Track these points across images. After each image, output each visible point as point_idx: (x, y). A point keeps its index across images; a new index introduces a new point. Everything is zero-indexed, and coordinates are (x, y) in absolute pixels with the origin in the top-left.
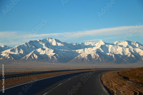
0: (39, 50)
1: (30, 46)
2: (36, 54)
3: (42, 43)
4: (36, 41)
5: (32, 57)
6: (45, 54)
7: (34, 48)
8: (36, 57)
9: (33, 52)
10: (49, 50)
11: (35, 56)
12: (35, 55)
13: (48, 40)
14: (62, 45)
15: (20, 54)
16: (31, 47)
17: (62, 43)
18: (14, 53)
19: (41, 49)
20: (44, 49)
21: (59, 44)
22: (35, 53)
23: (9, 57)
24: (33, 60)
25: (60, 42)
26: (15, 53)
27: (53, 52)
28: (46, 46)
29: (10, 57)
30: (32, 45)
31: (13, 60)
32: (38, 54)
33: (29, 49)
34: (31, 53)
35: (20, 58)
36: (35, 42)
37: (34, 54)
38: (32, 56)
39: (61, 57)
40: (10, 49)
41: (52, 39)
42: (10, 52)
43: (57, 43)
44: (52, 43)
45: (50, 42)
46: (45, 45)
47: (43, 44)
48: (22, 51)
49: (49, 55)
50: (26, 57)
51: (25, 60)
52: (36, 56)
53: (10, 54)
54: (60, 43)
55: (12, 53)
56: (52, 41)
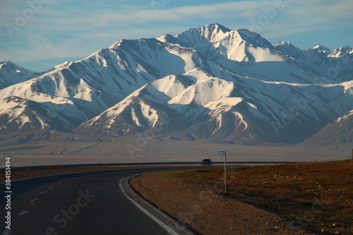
0: (166, 84)
1: (122, 68)
2: (154, 105)
3: (180, 51)
4: (152, 42)
5: (135, 118)
6: (193, 105)
7: (142, 74)
8: (153, 116)
9: (140, 96)
10: (211, 85)
11: (145, 113)
12: (146, 108)
13: (210, 35)
14: (276, 58)
15: (80, 104)
16: (127, 71)
17: (273, 50)
18: (49, 99)
19: (174, 77)
20: (188, 81)
21: (261, 55)
22: (146, 96)
23: (26, 119)
24: (139, 130)
25: (264, 44)
26: (56, 101)
27: (233, 94)
28: (197, 65)
29: (32, 117)
30: (133, 63)
31: (47, 131)
32: (159, 102)
33: (118, 79)
34: (127, 101)
35: (76, 122)
36: (147, 49)
37: (143, 105)
38: (133, 114)
39: (269, 116)
40: (31, 82)
41: (225, 30)
42: (29, 93)
43: (251, 49)
44: (225, 50)
45: (217, 46)
46: (194, 59)
47: (186, 57)
48: (88, 90)
49: (212, 105)
50: (105, 119)
51: (99, 133)
52: (150, 113)
53: (32, 105)
54: (263, 47)
55: (41, 98)
56: (228, 38)
